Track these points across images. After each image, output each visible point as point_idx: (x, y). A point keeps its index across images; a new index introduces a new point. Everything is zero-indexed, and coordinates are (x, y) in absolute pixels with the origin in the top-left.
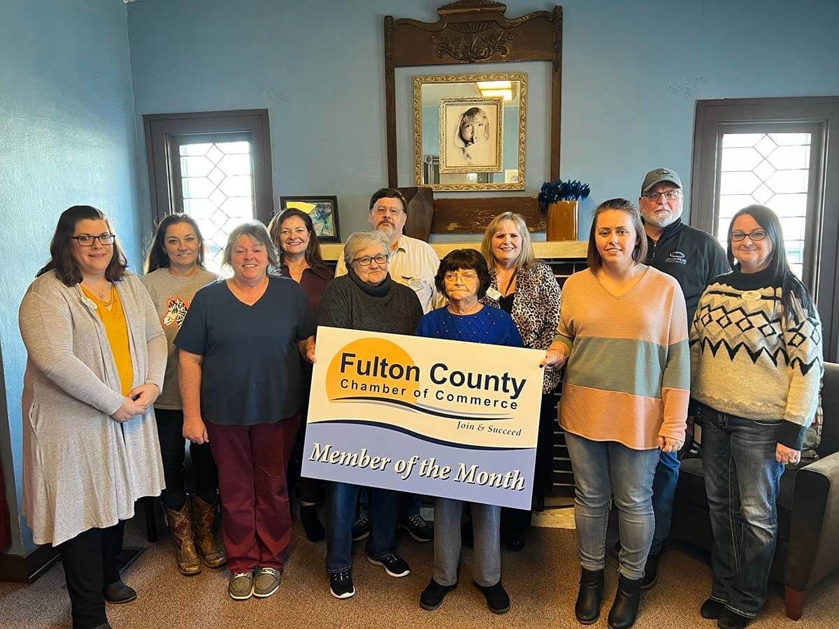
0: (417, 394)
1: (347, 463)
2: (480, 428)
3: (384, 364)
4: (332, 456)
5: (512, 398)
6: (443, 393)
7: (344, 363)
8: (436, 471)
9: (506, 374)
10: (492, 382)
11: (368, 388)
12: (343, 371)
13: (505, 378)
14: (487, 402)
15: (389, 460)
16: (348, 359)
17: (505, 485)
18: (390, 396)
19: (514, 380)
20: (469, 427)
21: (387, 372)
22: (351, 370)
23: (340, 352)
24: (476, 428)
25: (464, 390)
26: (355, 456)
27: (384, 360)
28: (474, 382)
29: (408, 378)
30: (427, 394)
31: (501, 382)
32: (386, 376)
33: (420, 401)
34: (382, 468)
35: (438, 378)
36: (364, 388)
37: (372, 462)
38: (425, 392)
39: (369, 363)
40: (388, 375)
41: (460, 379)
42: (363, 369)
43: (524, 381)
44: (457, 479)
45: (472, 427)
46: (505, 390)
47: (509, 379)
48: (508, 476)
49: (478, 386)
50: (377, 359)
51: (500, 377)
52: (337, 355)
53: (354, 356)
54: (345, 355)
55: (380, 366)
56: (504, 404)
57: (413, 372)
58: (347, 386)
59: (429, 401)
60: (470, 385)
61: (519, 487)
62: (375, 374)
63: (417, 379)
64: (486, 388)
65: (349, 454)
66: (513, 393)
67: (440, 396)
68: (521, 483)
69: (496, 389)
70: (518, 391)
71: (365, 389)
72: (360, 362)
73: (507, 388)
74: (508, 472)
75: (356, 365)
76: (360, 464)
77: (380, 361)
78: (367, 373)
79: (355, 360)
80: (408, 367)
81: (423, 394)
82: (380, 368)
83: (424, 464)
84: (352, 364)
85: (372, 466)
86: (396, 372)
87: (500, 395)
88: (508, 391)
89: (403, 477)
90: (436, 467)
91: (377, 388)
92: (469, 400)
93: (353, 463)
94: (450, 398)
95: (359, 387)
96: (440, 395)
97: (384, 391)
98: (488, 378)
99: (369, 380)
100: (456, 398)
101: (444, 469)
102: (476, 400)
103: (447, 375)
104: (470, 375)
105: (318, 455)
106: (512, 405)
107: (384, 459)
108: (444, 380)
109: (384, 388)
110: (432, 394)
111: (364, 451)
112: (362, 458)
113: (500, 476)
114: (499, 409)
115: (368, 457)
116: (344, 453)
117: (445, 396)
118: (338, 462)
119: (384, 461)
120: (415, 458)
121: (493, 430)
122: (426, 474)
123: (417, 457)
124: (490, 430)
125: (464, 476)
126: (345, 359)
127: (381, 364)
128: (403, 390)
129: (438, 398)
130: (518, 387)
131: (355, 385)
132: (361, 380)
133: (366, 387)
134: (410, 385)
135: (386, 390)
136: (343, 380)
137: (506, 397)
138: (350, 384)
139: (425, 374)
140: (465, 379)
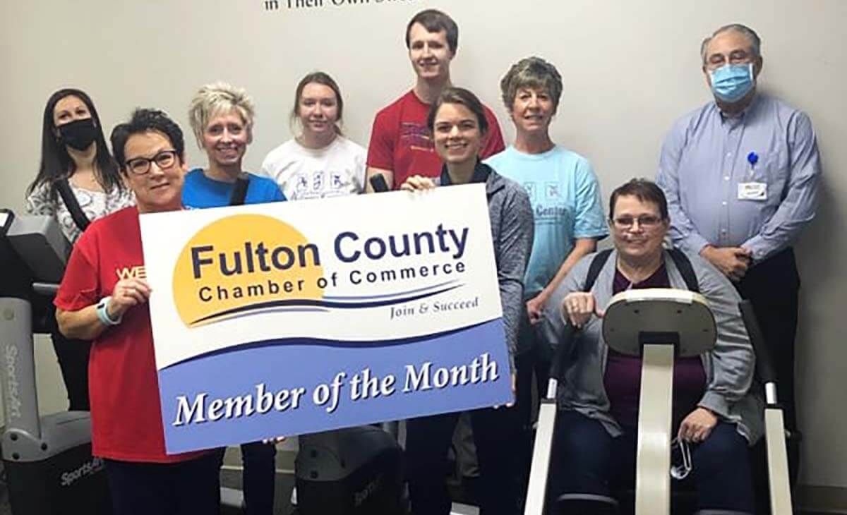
0: (322, 283)
1: (238, 412)
2: (423, 310)
3: (261, 251)
4: (211, 410)
5: (455, 257)
6: (359, 273)
7: (197, 263)
8: (374, 387)
9: (440, 227)
11: (245, 292)
12: (198, 275)
13: (441, 232)
14: (423, 272)
15: (302, 390)
16: (202, 256)
17: (474, 379)
18: (283, 296)
19: (452, 232)
20: (407, 311)
21: (269, 262)
22: (211, 274)
23: (187, 246)
24: (417, 311)
26: (249, 399)
27: (261, 245)
28: (400, 248)
29: (303, 264)
30: (337, 281)
31: (436, 239)
32: (268, 269)
33: (330, 292)
34: (294, 404)
35: (347, 254)
36: (238, 293)
37: (278, 400)
38: (334, 278)
39: (237, 255)
40: (273, 267)
41: (379, 247)
42: (231, 266)
43: (466, 231)
45: (412, 311)
46: (445, 249)
47: (445, 232)
48: (474, 365)
49: (407, 252)
50: (248, 245)
51: (433, 231)
52: (184, 251)
53: (210, 248)
54: (195, 251)
55: (255, 256)
56: (448, 269)
57: (309, 253)
58: (210, 298)
59: (344, 290)
60: (395, 253)
61: (493, 376)
62: (251, 270)
63: (317, 262)
64: (418, 252)
65: (239, 400)
66: (454, 250)
68: (493, 371)
69: (432, 250)
70: (461, 246)
71: (241, 295)
72: (222, 256)
73: (446, 246)
74: (473, 360)
75: (217, 261)
76: (259, 409)
77: (254, 248)
78: (238, 270)
80: (300, 247)
81: (330, 282)
82: (256, 258)
83: (355, 381)
84: (210, 261)
85: (278, 406)
86: (283, 258)
87: (440, 258)
88: (447, 249)
89: (329, 410)
90: (374, 381)
92: (398, 274)
93: (248, 411)
94: (372, 277)
95: (231, 293)
96: (356, 277)
97: (271, 292)
98: (417, 237)
99: (243, 280)
100: (379, 277)
101: (385, 380)
102: (408, 272)
103: (359, 245)
104: (392, 238)
105: (188, 415)
106: (457, 267)
107: (295, 391)
108: (357, 254)
109: (270, 285)
110: (343, 278)
111: (261, 387)
112: (260, 399)
113: (463, 369)
114: (441, 277)
115: (269, 395)
116: (230, 400)
117: (363, 276)
118: (224, 415)
119: (295, 394)
120: (340, 377)
121: (440, 308)
122: (360, 396)
123: (343, 374)
124: (436, 309)
125: (416, 382)
126: (198, 257)
127: (257, 252)
128: (300, 283)
129: (353, 282)
130: (460, 240)
131: (223, 294)
132: (230, 283)
133: (240, 291)
134: (308, 274)
135: (274, 288)
136: (202, 289)
137: (447, 258)
138: (214, 293)
139: (327, 253)
140: (388, 246)
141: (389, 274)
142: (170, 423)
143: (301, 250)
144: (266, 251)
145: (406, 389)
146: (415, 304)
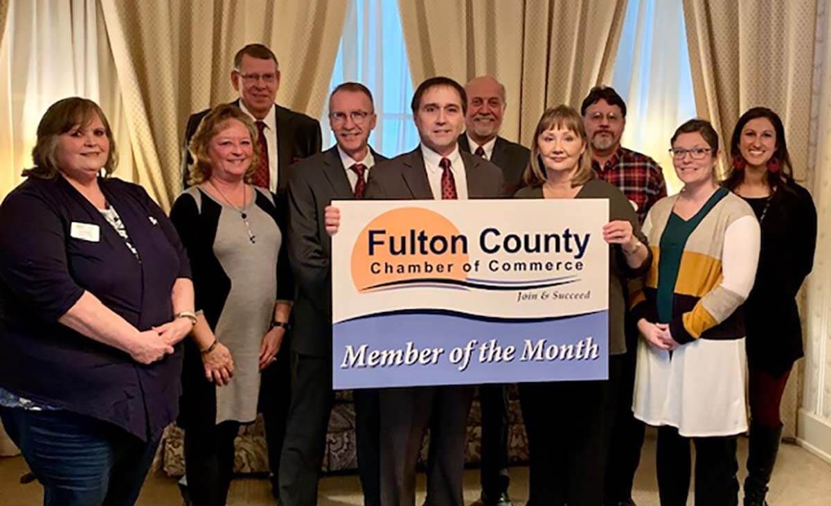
0: (466, 267)
1: (390, 361)
2: (544, 296)
3: (423, 238)
4: (370, 358)
5: (577, 257)
7: (372, 243)
8: (498, 353)
10: (552, 241)
11: (406, 269)
12: (371, 253)
13: (567, 235)
14: (549, 266)
15: (441, 350)
16: (377, 238)
17: (578, 356)
18: (435, 275)
20: (531, 297)
21: (427, 246)
22: (382, 252)
23: (365, 229)
24: (539, 297)
25: (522, 255)
26: (400, 352)
27: (422, 233)
28: (532, 246)
29: (454, 251)
30: (479, 267)
31: (562, 240)
32: (426, 253)
33: (472, 275)
34: (434, 361)
35: (490, 246)
36: (401, 269)
37: (422, 356)
39: (403, 239)
40: (430, 251)
42: (398, 248)
43: (587, 236)
45: (535, 297)
46: (568, 250)
47: (570, 236)
48: (580, 345)
49: (537, 249)
50: (413, 232)
51: (561, 234)
52: (363, 231)
53: (383, 232)
54: (372, 233)
55: (418, 241)
57: (459, 243)
58: (379, 271)
59: (483, 274)
61: (594, 356)
62: (413, 252)
63: (465, 251)
65: (392, 352)
66: (577, 252)
68: (595, 351)
69: (558, 249)
70: (582, 249)
71: (403, 271)
72: (392, 239)
74: (579, 341)
75: (387, 243)
76: (407, 361)
77: (417, 235)
78: (403, 251)
80: (453, 237)
81: (473, 267)
82: (418, 243)
83: (483, 348)
84: (382, 243)
85: (421, 361)
86: (439, 245)
89: (461, 368)
90: (499, 349)
92: (528, 267)
93: (398, 361)
95: (395, 269)
96: (494, 266)
97: (426, 271)
98: (547, 238)
101: (507, 349)
103: (500, 241)
104: (527, 237)
105: (352, 359)
108: (497, 248)
109: (426, 266)
110: (484, 266)
111: (410, 344)
112: (408, 354)
113: (571, 347)
115: (416, 351)
116: (386, 351)
118: (379, 363)
119: (436, 352)
120: (472, 343)
121: (558, 296)
122: (487, 359)
123: (475, 341)
124: (555, 297)
125: (531, 354)
126: (373, 238)
127: (419, 238)
128: (449, 266)
129: (492, 269)
130: (582, 244)
131: (389, 269)
132: (396, 261)
133: (403, 268)
134: (456, 259)
135: (429, 268)
136: (373, 264)
137: (570, 257)
138: (383, 268)
139: (474, 243)
140: (523, 243)
141: (521, 266)
142: (338, 365)
143: (454, 239)
145: (523, 358)
146: (539, 292)
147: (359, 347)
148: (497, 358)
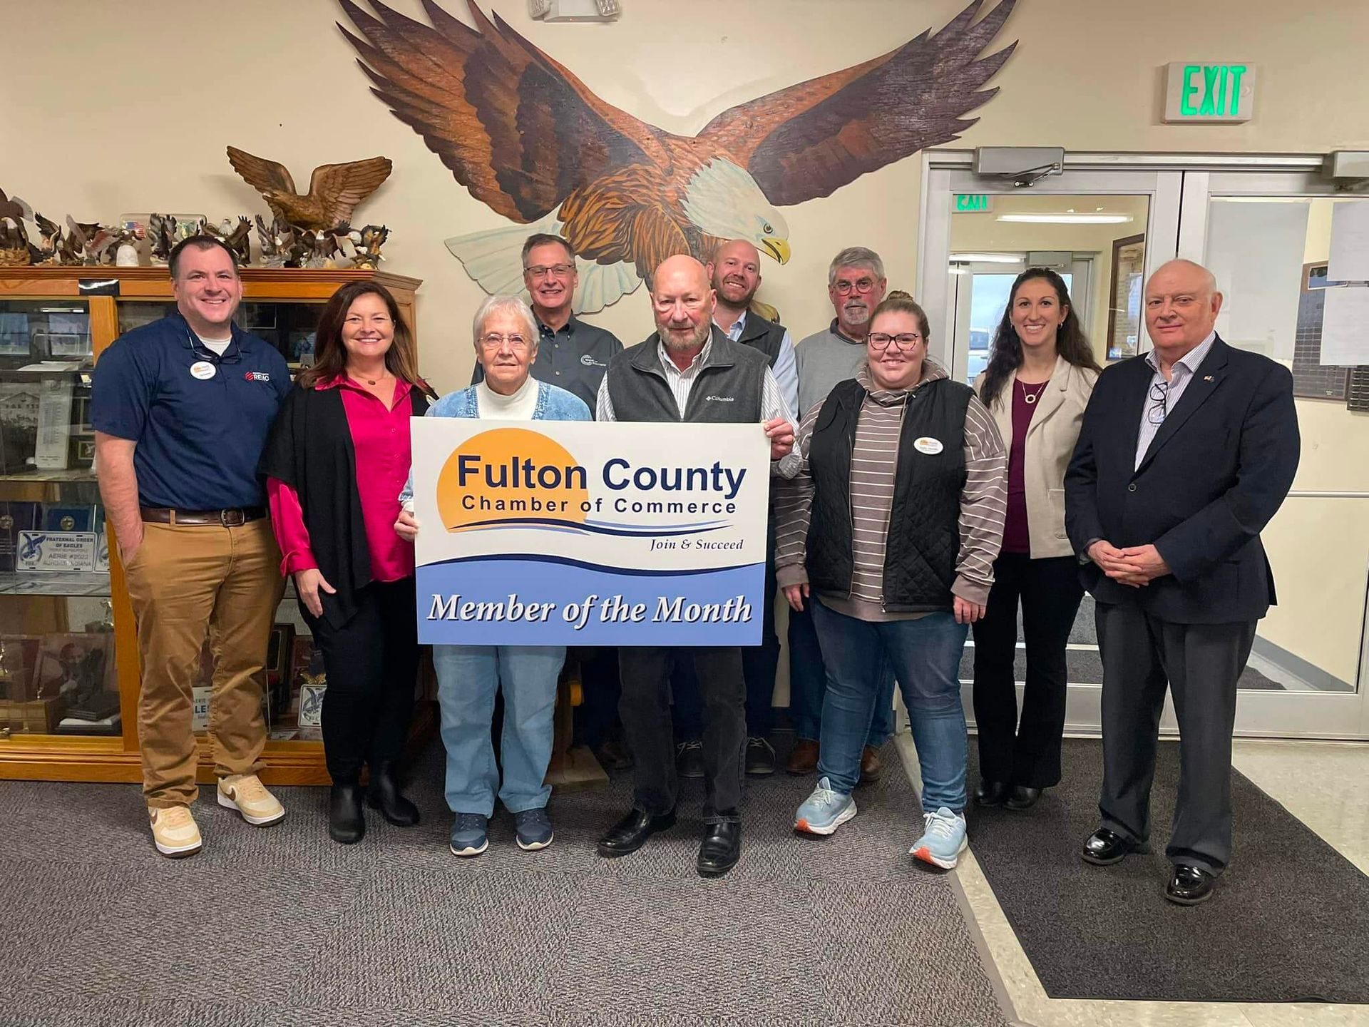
0: (585, 507)
1: (489, 617)
2: (685, 546)
3: (528, 467)
4: (463, 611)
5: (727, 497)
6: (625, 501)
7: (463, 471)
8: (624, 612)
9: (717, 465)
10: (697, 478)
11: (507, 505)
12: (462, 483)
13: (717, 470)
14: (692, 508)
15: (552, 606)
16: (468, 464)
17: (725, 618)
18: (544, 513)
19: (729, 472)
20: (668, 545)
21: (534, 478)
22: (476, 483)
23: (454, 453)
24: (678, 546)
25: (657, 493)
26: (500, 606)
27: (528, 462)
28: (671, 481)
29: (569, 485)
30: (601, 506)
31: (710, 477)
32: (533, 486)
33: (592, 516)
34: (544, 618)
35: (616, 480)
36: (501, 505)
37: (528, 612)
38: (598, 503)
39: (504, 468)
40: (538, 484)
41: (649, 478)
42: (496, 478)
43: (743, 472)
44: (656, 619)
45: (673, 545)
46: (718, 488)
47: (721, 471)
48: (728, 605)
49: (678, 486)
50: (516, 460)
51: (709, 469)
52: (451, 458)
53: (478, 458)
54: (462, 459)
55: (522, 471)
56: (717, 508)
57: (576, 476)
58: (473, 506)
59: (606, 515)
60: (665, 486)
61: (745, 618)
62: (516, 484)
63: (583, 485)
64: (690, 487)
65: (491, 605)
66: (728, 490)
67: (620, 507)
68: (746, 612)
69: (704, 487)
70: (735, 487)
71: (503, 508)
72: (489, 468)
73: (720, 485)
74: (728, 599)
75: (483, 471)
76: (509, 617)
77: (521, 463)
78: (503, 483)
79: (480, 466)
80: (568, 469)
81: (594, 506)
82: (522, 474)
83: (606, 604)
84: (476, 471)
85: (527, 616)
86: (549, 477)
87: (712, 496)
88: (720, 489)
89: (576, 627)
90: (625, 607)
91: (521, 504)
92: (665, 508)
93: (499, 616)
94: (637, 507)
95: (493, 505)
96: (621, 505)
97: (533, 509)
98: (691, 473)
99: (508, 493)
100: (645, 507)
101: (636, 608)
102: (675, 507)
103: (629, 474)
104: (664, 471)
105: (441, 612)
106: (728, 508)
107: (545, 606)
108: (626, 482)
109: (533, 503)
110: (608, 505)
111: (513, 597)
112: (511, 608)
113: (717, 607)
114: (709, 515)
115: (520, 606)
116: (483, 604)
117: (629, 505)
118: (474, 617)
119: (546, 608)
120: (592, 598)
121: (703, 546)
122: (610, 618)
123: (595, 597)
124: (699, 546)
125: (666, 614)
126: (464, 465)
127: (524, 468)
128: (563, 504)
129: (617, 509)
130: (735, 479)
131: (486, 503)
132: (494, 494)
133: (503, 504)
134: (573, 495)
135: (537, 506)
136: (465, 498)
138: (477, 502)
139: (594, 477)
140: (657, 478)
141: (655, 506)
144: (533, 468)
146: (678, 540)
147: (450, 596)
148: (623, 618)
